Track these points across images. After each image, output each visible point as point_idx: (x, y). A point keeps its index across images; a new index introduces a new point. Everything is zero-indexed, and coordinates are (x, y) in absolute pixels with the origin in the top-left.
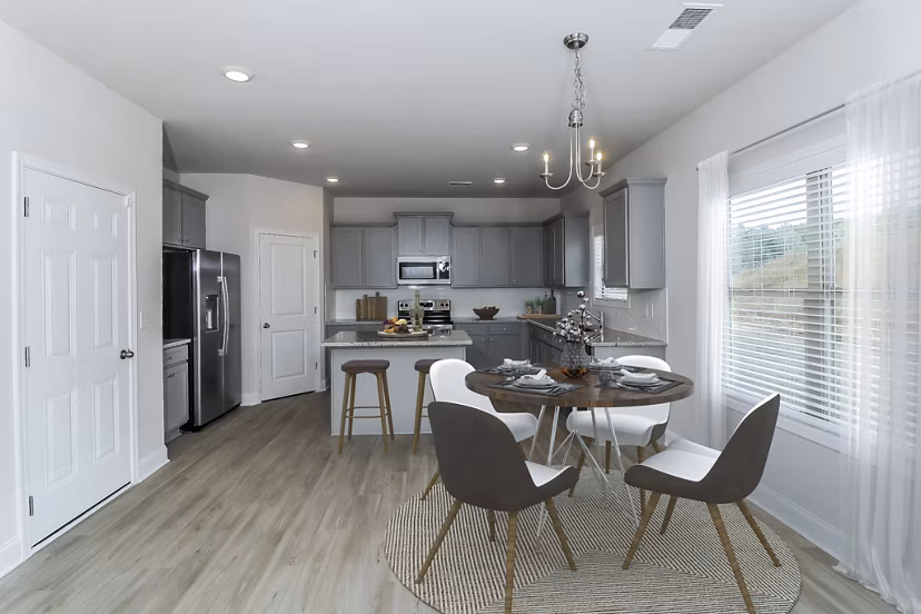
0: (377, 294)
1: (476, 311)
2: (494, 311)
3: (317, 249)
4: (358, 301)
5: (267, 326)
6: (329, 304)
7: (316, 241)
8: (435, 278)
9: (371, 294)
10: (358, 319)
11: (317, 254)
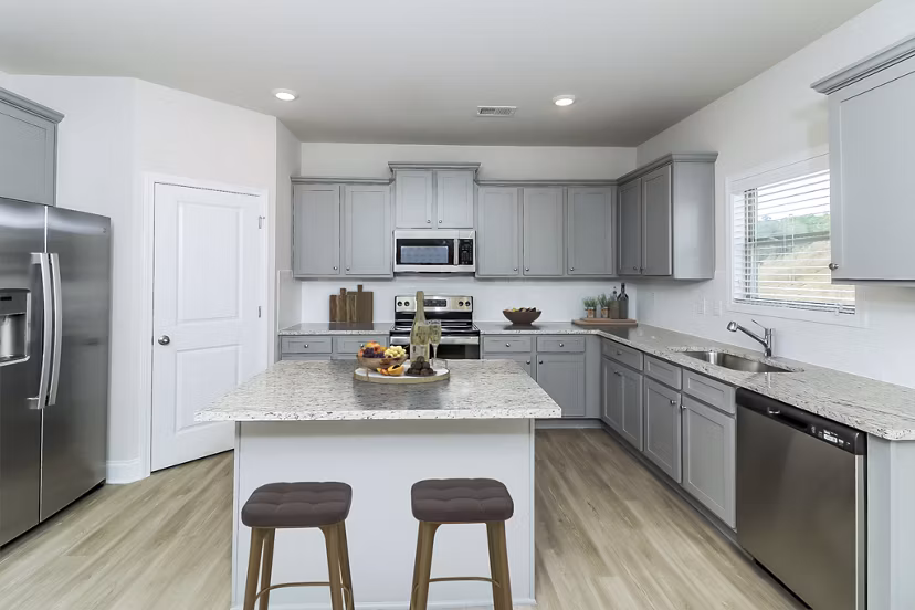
0: (360, 287)
1: (507, 314)
2: (534, 314)
3: (265, 214)
4: (333, 298)
5: (165, 342)
6: (285, 304)
7: (263, 201)
8: (451, 262)
9: (352, 287)
10: (332, 327)
11: (265, 222)
